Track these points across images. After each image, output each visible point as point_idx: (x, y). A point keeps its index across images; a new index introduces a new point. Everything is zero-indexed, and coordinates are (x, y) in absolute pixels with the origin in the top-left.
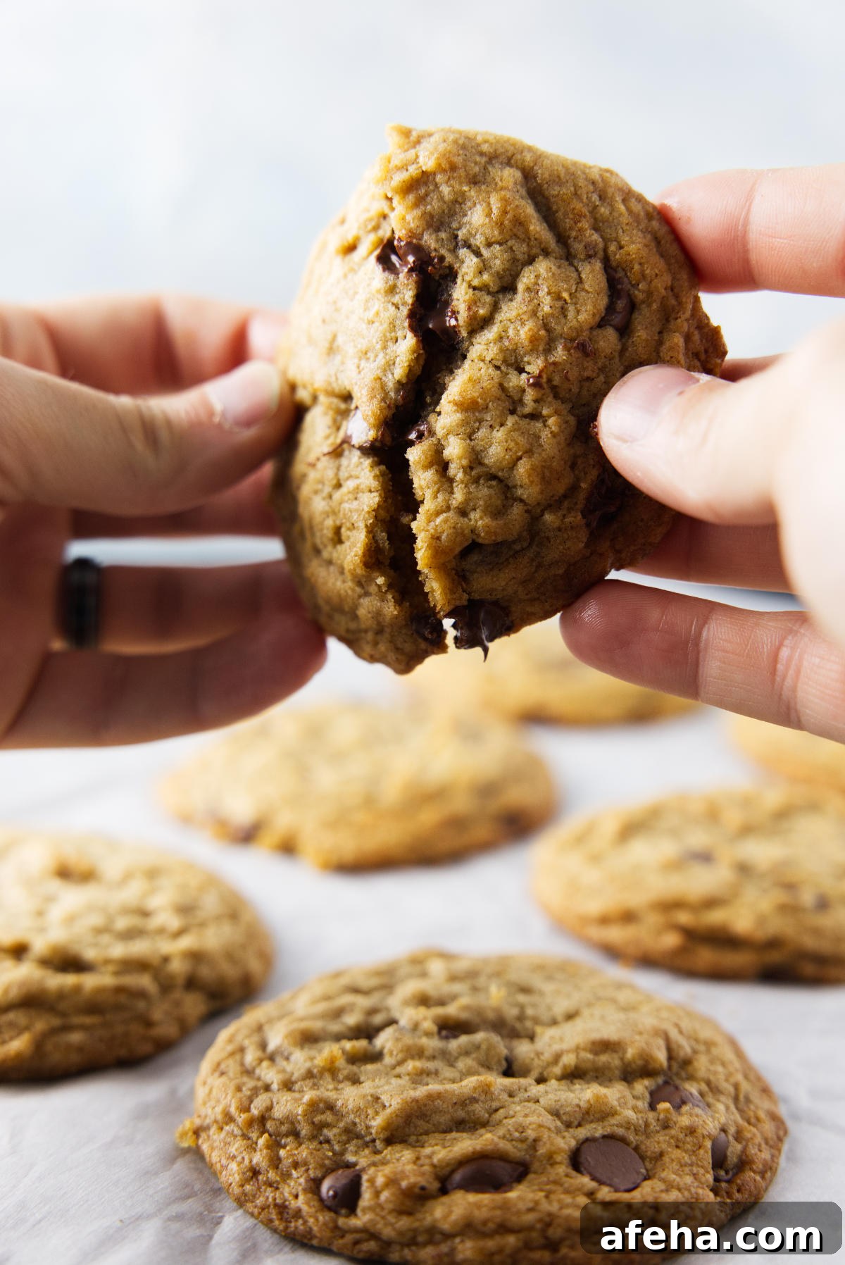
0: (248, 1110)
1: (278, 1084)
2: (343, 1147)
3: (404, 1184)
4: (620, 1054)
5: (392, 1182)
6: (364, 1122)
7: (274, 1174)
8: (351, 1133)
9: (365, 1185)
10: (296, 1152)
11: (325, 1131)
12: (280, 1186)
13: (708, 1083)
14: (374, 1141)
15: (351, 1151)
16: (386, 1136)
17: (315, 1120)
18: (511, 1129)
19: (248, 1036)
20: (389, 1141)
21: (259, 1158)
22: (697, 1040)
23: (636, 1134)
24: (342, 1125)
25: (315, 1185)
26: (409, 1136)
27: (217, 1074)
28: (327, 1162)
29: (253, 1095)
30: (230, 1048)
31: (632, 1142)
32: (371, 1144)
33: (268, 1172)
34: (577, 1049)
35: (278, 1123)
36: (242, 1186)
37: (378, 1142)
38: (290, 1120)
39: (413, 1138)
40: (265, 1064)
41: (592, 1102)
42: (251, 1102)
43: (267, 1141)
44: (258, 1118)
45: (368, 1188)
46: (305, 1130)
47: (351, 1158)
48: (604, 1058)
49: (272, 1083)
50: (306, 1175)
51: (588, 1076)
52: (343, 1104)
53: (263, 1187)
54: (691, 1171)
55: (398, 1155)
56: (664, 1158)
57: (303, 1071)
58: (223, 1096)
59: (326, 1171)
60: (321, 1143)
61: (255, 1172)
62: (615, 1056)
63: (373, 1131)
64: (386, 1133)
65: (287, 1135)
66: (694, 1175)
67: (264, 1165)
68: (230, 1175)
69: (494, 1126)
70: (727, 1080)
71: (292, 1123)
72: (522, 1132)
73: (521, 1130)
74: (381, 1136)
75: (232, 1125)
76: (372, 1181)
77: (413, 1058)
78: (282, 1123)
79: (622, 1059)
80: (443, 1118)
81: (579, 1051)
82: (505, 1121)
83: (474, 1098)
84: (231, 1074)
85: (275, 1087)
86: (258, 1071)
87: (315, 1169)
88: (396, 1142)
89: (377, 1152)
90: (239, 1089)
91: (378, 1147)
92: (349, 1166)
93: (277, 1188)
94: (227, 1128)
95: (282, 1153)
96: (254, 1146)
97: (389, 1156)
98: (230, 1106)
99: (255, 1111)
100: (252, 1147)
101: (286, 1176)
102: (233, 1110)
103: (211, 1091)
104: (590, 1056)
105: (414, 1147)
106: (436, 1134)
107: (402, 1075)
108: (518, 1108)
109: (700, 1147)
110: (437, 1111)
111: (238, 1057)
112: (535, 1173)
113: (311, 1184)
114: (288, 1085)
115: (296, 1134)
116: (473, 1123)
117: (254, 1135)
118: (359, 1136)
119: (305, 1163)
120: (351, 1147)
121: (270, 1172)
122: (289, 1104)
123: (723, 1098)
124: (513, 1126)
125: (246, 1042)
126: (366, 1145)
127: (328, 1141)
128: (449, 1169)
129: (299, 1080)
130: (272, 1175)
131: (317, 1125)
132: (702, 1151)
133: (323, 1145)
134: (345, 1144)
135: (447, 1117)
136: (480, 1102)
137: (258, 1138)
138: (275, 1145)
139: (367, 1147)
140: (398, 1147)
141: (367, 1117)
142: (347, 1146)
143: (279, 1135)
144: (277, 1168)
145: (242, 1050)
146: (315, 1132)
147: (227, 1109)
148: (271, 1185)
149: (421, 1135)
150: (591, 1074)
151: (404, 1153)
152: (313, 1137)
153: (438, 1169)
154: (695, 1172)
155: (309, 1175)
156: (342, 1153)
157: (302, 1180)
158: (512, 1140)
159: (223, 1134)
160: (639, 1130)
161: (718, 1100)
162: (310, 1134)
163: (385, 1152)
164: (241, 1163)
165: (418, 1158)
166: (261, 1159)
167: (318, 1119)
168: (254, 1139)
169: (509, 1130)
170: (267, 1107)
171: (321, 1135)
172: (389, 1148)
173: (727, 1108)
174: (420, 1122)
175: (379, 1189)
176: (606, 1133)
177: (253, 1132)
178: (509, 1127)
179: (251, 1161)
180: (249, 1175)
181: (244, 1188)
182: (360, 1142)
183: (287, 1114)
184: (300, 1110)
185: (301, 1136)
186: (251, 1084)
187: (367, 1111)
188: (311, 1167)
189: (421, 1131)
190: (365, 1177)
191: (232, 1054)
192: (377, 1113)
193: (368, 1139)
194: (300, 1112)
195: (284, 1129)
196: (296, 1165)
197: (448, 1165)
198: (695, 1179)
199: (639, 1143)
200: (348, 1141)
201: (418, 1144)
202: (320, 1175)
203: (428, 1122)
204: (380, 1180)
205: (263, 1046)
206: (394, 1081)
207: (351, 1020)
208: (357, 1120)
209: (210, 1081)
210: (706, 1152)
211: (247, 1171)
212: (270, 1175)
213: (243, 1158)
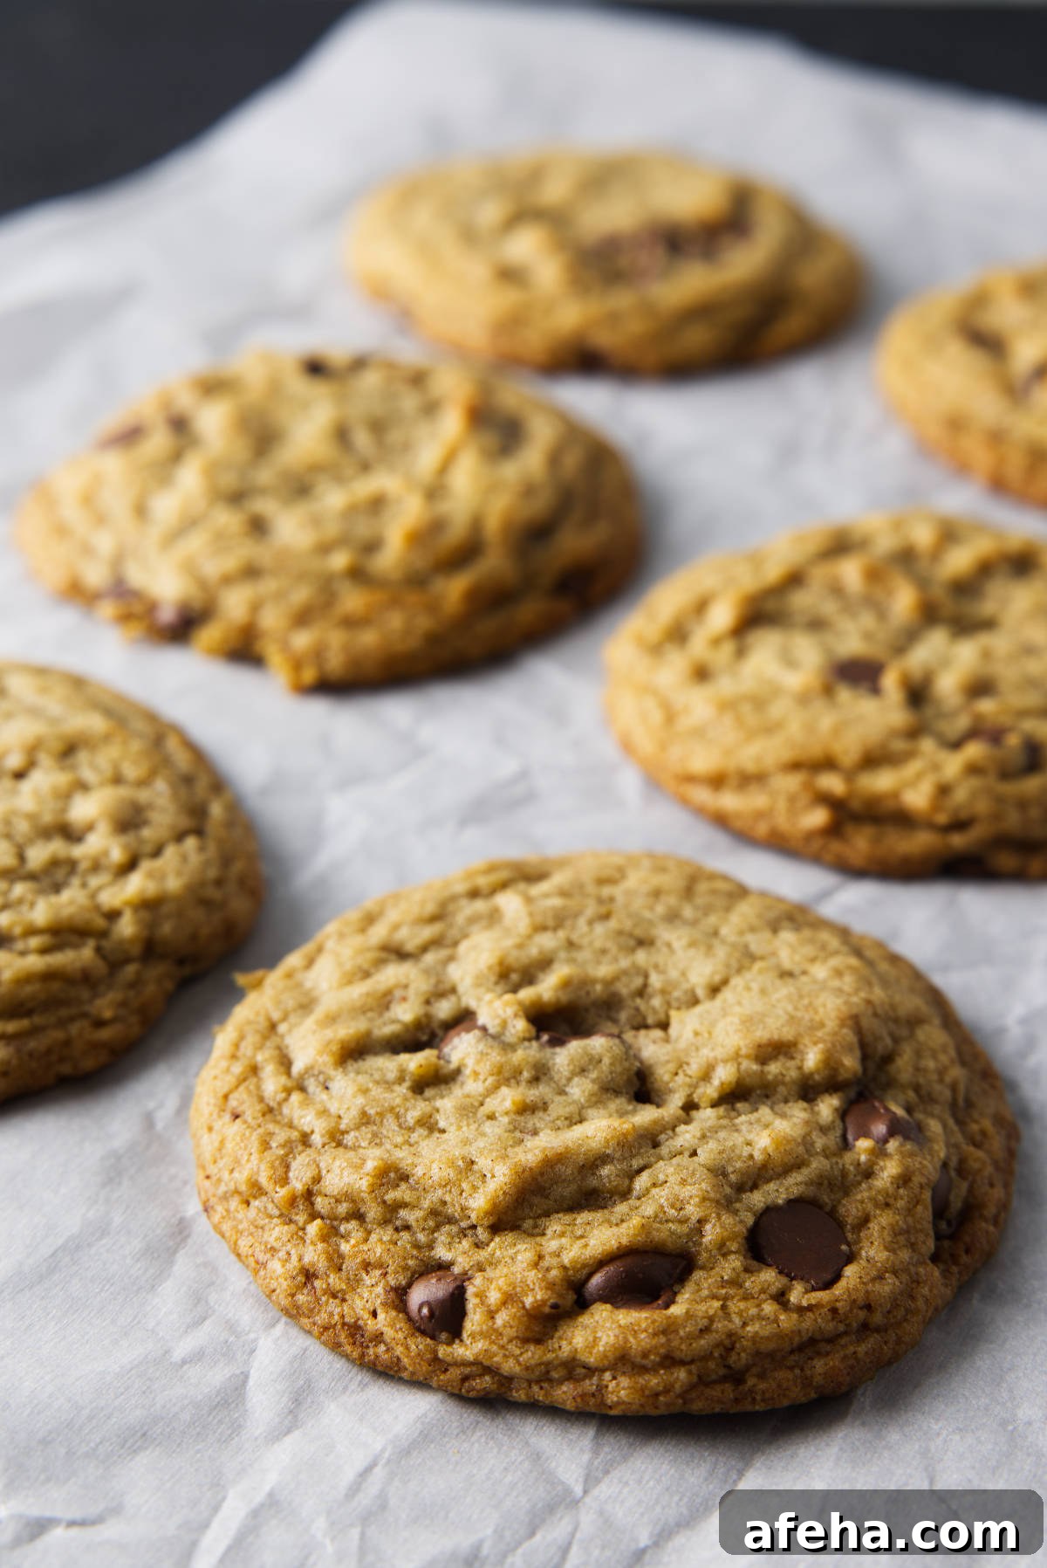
0: (284, 1181)
1: (323, 1136)
2: (431, 1237)
3: (529, 1301)
4: (797, 1062)
5: (509, 1299)
6: (458, 1202)
7: (337, 1280)
8: (440, 1217)
9: (472, 1302)
10: (366, 1248)
11: (403, 1213)
12: (347, 1297)
13: (917, 1088)
14: (474, 1227)
15: (442, 1242)
16: (491, 1222)
17: (386, 1198)
18: (665, 1204)
19: (260, 1047)
20: (496, 1229)
21: (313, 1254)
22: (896, 1020)
23: (832, 1190)
24: (426, 1204)
25: (399, 1297)
26: (524, 1219)
27: (227, 1117)
28: (411, 1262)
29: (287, 1155)
30: (238, 1069)
31: (827, 1204)
32: (469, 1232)
33: (328, 1276)
34: (736, 1057)
35: (333, 1200)
36: (293, 1295)
37: (480, 1230)
38: (348, 1196)
39: (528, 1224)
40: (296, 1097)
41: (770, 1150)
42: (287, 1167)
43: (321, 1230)
44: (302, 1195)
45: (476, 1306)
46: (373, 1212)
47: (442, 1253)
48: (774, 1068)
49: (312, 1132)
50: (383, 1281)
51: (754, 1095)
52: (424, 1174)
53: (324, 1299)
54: (908, 1240)
55: (511, 1252)
56: (871, 1225)
57: (354, 1112)
58: (246, 1158)
59: (412, 1276)
60: (397, 1230)
61: (309, 1275)
62: (791, 1064)
63: (473, 1216)
64: (491, 1218)
65: (347, 1219)
66: (912, 1245)
67: (322, 1265)
68: (271, 1278)
69: (639, 1199)
70: (941, 1081)
71: (354, 1201)
72: (681, 1209)
73: (678, 1205)
74: (486, 1223)
75: (264, 1199)
76: (481, 1295)
77: (507, 1082)
78: (337, 1201)
79: (800, 1068)
80: (568, 1190)
81: (740, 1060)
82: (654, 1191)
83: (608, 1156)
84: (248, 1116)
85: (317, 1139)
86: (286, 1111)
87: (396, 1272)
88: (506, 1230)
89: (478, 1245)
90: (265, 1145)
91: (480, 1237)
92: (443, 1267)
93: (344, 1300)
94: (255, 1203)
95: (345, 1247)
96: (300, 1233)
97: (498, 1253)
98: (258, 1173)
99: (298, 1184)
100: (300, 1235)
101: (354, 1283)
102: (264, 1180)
103: (222, 1142)
104: (755, 1067)
105: (532, 1235)
106: (560, 1215)
107: (497, 1115)
108: (671, 1170)
109: (917, 1203)
110: (557, 1180)
111: (252, 1082)
112: (702, 1268)
113: (392, 1294)
114: (336, 1138)
115: (358, 1216)
116: (608, 1192)
117: (301, 1218)
118: (451, 1220)
119: (380, 1265)
120: (442, 1237)
121: (332, 1276)
122: (346, 1173)
123: (937, 1109)
124: (668, 1199)
125: (260, 1058)
126: (463, 1233)
127: (407, 1228)
128: (585, 1272)
129: (352, 1130)
130: (334, 1280)
131: (390, 1205)
132: (920, 1208)
133: (402, 1234)
134: (433, 1232)
135: (574, 1187)
136: (615, 1162)
137: (307, 1222)
138: (331, 1233)
139: (465, 1236)
140: (509, 1237)
141: (461, 1194)
142: (436, 1235)
143: (336, 1219)
144: (340, 1270)
145: (254, 1070)
146: (388, 1216)
147: (255, 1177)
148: (334, 1296)
149: (539, 1217)
150: (758, 1092)
151: (519, 1247)
152: (385, 1222)
153: (571, 1272)
154: (913, 1240)
155: (387, 1282)
156: (431, 1246)
157: (379, 1289)
158: (667, 1221)
159: (252, 1213)
160: (835, 1184)
161: (932, 1115)
162: (380, 1218)
163: (492, 1244)
164: (286, 1260)
165: (541, 1257)
166: (316, 1257)
167: (390, 1196)
168: (301, 1224)
169: (662, 1207)
170: (314, 1178)
171: (397, 1218)
172: (497, 1239)
173: (945, 1126)
174: (536, 1200)
175: (493, 1308)
176: (792, 1197)
177: (297, 1214)
178: (662, 1201)
179: (300, 1260)
180: (301, 1281)
181: (296, 1298)
182: (454, 1229)
183: (345, 1189)
184: (364, 1184)
185: (367, 1220)
186: (281, 1135)
187: (460, 1185)
188: (389, 1270)
189: (539, 1212)
190: (471, 1290)
191: (242, 1080)
192: (475, 1188)
193: (464, 1224)
194: (364, 1188)
195: (343, 1209)
196: (367, 1266)
197: (584, 1266)
198: (914, 1251)
199: (835, 1203)
200: (437, 1228)
201: (537, 1230)
202: (404, 1282)
203: (547, 1197)
204: (494, 1297)
205: (285, 1063)
206: (488, 1127)
207: (405, 1013)
208: (448, 1198)
209: (217, 1125)
210: (926, 1208)
211: (297, 1275)
212: (331, 1280)
213: (288, 1254)
